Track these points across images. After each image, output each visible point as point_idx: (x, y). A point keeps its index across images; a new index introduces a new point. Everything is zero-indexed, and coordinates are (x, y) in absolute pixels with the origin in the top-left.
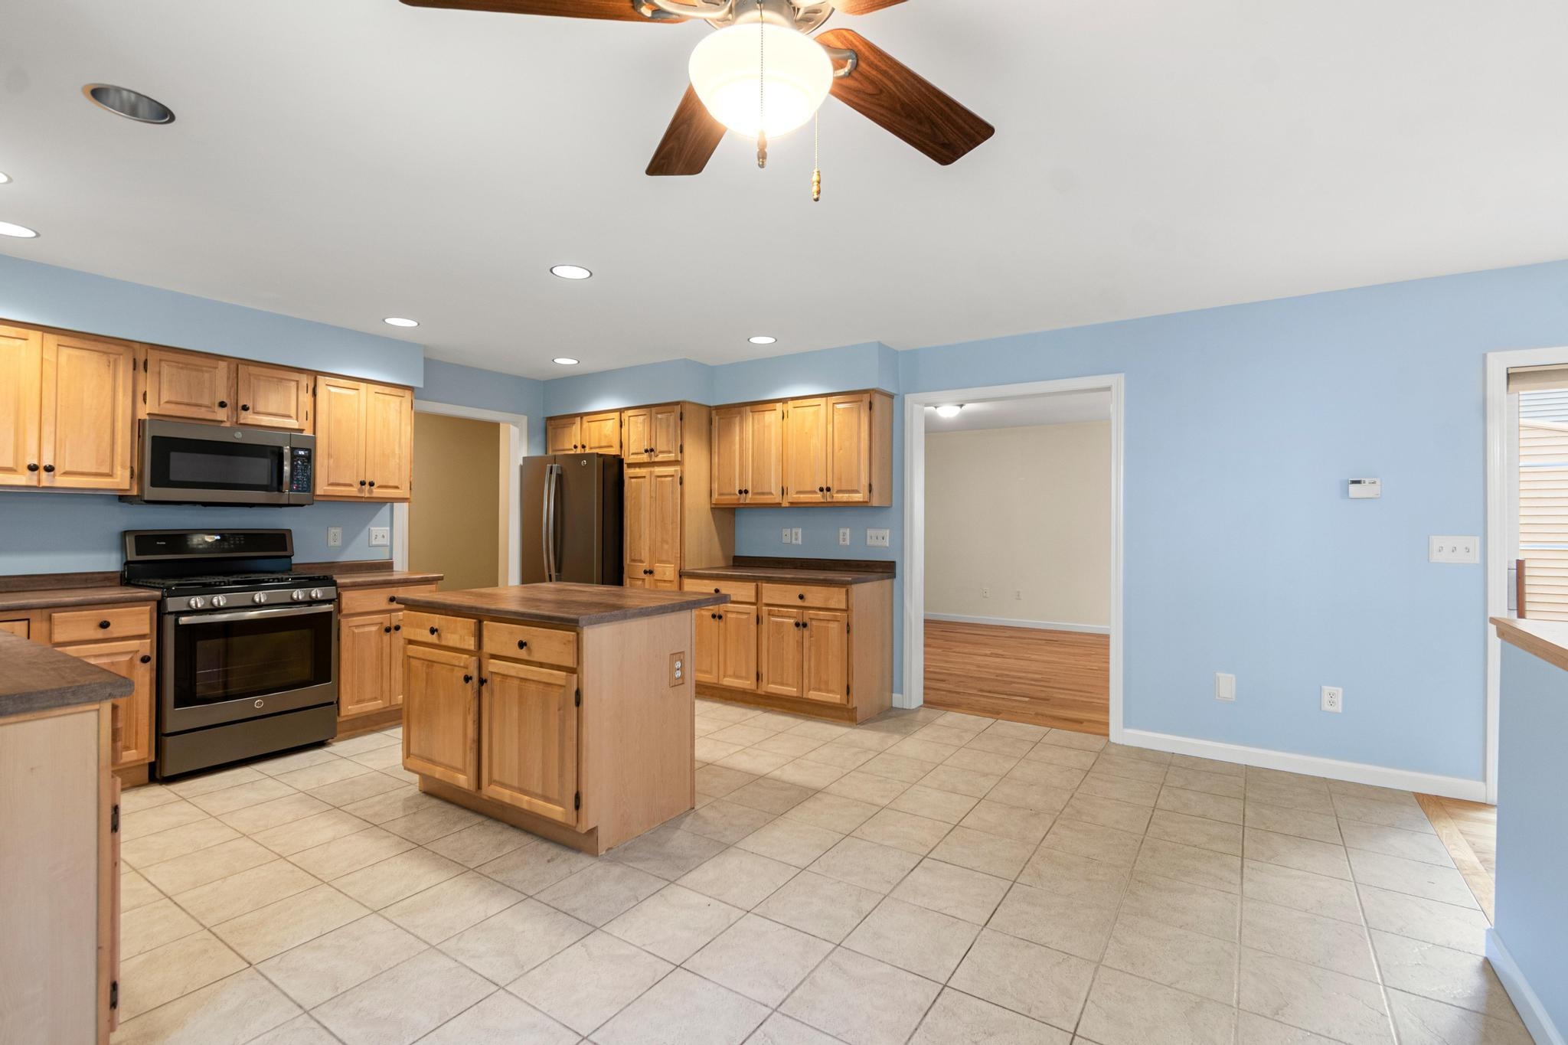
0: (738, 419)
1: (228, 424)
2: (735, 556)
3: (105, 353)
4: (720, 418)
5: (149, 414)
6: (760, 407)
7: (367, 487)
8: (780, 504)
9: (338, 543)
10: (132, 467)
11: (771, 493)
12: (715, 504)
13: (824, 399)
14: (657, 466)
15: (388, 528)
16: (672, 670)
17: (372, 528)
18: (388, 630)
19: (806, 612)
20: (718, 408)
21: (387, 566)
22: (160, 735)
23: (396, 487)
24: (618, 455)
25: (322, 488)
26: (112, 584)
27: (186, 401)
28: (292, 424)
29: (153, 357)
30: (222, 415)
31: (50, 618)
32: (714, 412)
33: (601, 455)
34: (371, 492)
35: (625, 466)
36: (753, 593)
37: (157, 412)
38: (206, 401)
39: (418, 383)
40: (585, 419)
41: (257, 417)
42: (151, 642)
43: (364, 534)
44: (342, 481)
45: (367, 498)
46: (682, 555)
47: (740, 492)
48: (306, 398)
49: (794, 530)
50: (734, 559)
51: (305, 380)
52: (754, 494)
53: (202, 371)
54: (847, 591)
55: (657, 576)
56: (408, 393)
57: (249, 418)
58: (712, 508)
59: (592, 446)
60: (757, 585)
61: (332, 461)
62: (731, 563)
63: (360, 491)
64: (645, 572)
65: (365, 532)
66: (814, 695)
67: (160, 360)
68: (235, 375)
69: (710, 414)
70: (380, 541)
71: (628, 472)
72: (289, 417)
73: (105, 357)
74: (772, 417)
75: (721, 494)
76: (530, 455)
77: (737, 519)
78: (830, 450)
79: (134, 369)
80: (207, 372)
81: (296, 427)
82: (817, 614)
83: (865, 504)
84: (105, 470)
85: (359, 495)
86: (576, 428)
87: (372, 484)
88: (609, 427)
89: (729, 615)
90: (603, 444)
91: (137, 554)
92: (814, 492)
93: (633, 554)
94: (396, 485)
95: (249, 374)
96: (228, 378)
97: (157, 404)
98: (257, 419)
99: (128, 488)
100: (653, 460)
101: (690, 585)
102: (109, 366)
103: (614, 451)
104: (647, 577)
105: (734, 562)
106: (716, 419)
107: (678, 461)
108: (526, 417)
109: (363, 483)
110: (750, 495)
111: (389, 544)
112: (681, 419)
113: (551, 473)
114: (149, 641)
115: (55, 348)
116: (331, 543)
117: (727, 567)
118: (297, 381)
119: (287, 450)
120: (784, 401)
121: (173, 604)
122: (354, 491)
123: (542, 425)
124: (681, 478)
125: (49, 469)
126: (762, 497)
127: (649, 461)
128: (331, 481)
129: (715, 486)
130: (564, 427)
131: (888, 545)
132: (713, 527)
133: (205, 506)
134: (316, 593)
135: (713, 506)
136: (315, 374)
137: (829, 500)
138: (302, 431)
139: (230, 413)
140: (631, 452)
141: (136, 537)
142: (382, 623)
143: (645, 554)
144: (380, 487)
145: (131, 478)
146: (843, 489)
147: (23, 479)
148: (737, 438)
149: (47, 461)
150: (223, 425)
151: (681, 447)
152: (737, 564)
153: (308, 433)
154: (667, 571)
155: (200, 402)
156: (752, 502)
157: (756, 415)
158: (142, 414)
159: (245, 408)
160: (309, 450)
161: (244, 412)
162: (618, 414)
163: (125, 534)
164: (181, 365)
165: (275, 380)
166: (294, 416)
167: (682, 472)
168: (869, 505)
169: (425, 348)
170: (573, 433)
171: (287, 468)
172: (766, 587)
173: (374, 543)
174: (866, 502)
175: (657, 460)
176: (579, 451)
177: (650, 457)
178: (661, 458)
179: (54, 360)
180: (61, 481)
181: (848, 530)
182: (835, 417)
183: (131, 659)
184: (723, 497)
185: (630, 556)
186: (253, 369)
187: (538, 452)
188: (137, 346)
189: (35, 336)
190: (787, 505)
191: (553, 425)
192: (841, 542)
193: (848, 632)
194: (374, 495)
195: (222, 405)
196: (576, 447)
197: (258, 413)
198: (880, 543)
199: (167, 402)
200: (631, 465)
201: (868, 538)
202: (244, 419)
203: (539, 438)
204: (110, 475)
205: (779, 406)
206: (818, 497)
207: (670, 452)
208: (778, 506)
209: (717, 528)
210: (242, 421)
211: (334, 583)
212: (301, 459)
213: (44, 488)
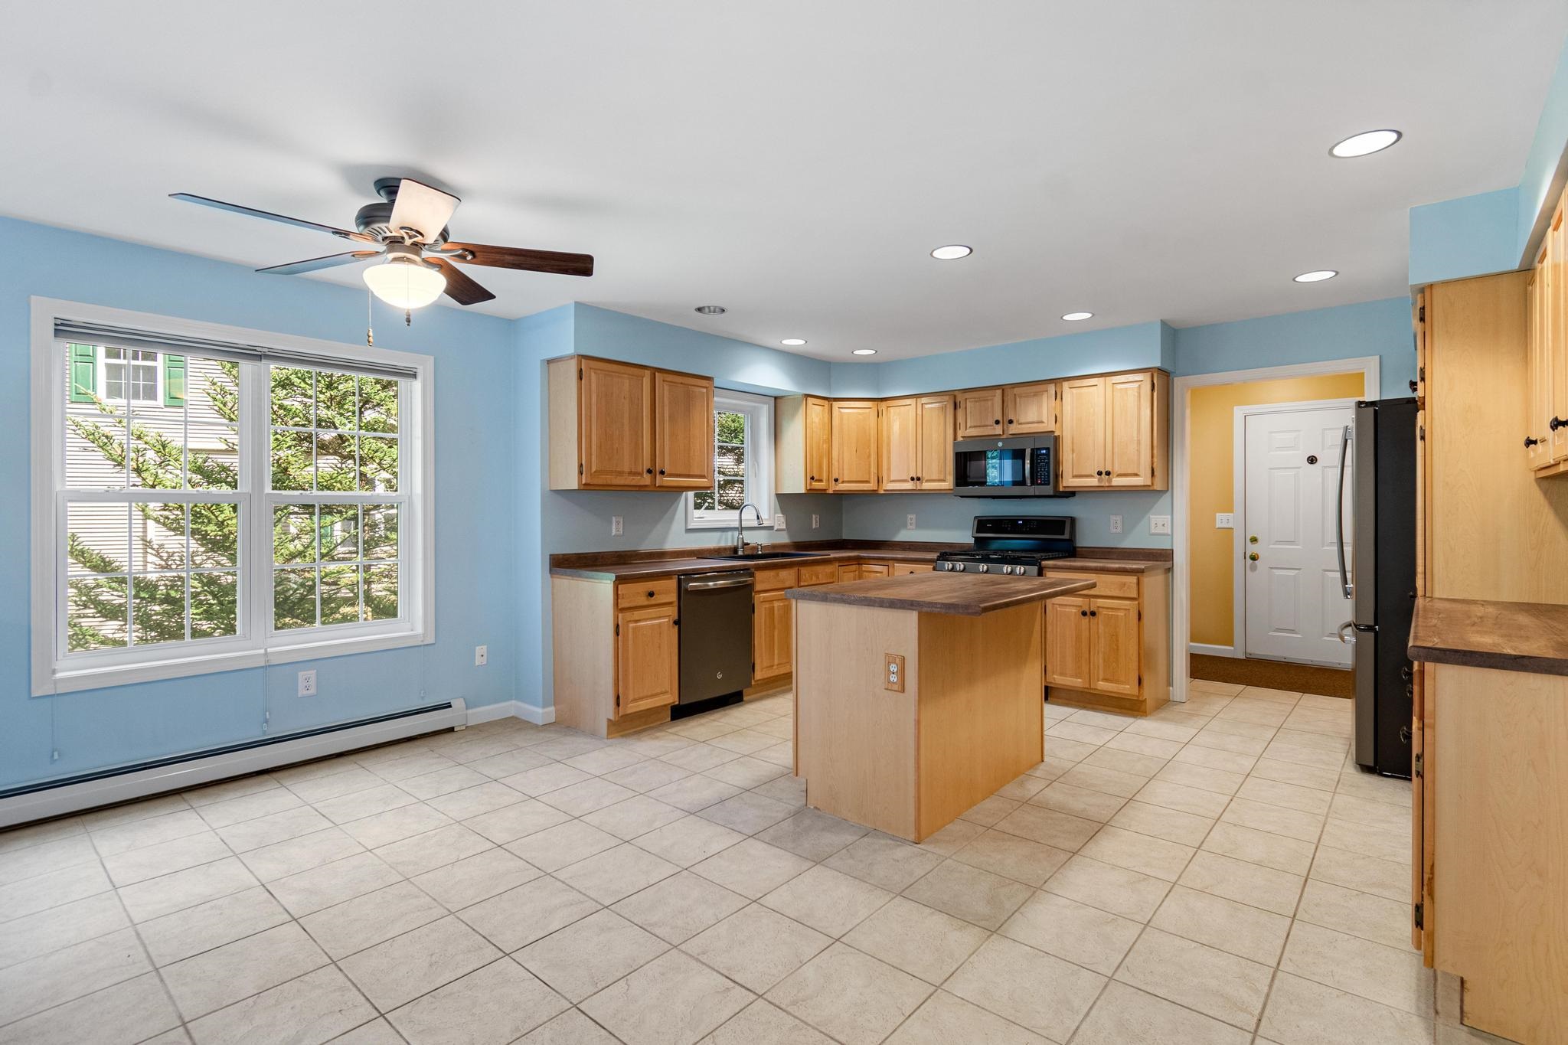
1: (1004, 436)
3: (942, 402)
5: (962, 438)
7: (1105, 476)
9: (1119, 530)
10: (952, 474)
15: (1169, 517)
17: (1151, 517)
18: (1084, 614)
21: (1165, 555)
23: (1136, 475)
25: (1068, 480)
27: (978, 424)
28: (1044, 427)
29: (963, 398)
30: (998, 430)
31: (894, 566)
34: (1110, 481)
37: (965, 436)
38: (989, 423)
39: (1157, 362)
41: (1020, 427)
43: (1144, 522)
44: (1083, 473)
45: (1107, 487)
48: (1055, 403)
51: (1052, 388)
53: (987, 400)
56: (1148, 376)
57: (1014, 429)
58: (1539, 480)
61: (1076, 456)
63: (1100, 481)
65: (1146, 520)
67: (967, 399)
68: (1006, 398)
70: (1160, 530)
72: (1043, 422)
73: (940, 405)
79: (954, 409)
80: (991, 400)
81: (1045, 430)
84: (943, 476)
85: (1099, 485)
87: (1108, 473)
91: (977, 532)
94: (1136, 472)
95: (1015, 395)
96: (1001, 401)
97: (965, 430)
98: (1017, 429)
99: (951, 487)
102: (943, 410)
107: (1420, 397)
108: (1378, 358)
109: (1100, 473)
111: (1170, 533)
115: (922, 404)
116: (1113, 530)
118: (1048, 391)
119: (1028, 452)
121: (940, 565)
122: (1094, 482)
125: (920, 479)
128: (1075, 474)
134: (1020, 569)
136: (1057, 381)
138: (1053, 432)
139: (1004, 428)
141: (976, 521)
142: (1081, 606)
144: (1119, 475)
145: (952, 481)
147: (909, 486)
149: (918, 475)
153: (1058, 433)
155: (985, 424)
158: (958, 439)
159: (1011, 422)
160: (1049, 449)
161: (1011, 425)
163: (976, 517)
164: (977, 399)
165: (1033, 394)
166: (1046, 421)
167: (1425, 417)
171: (1028, 466)
173: (1153, 531)
179: (921, 413)
180: (926, 486)
186: (1017, 391)
188: (955, 393)
189: (913, 401)
194: (1114, 484)
195: (997, 422)
197: (1020, 424)
199: (971, 427)
202: (1012, 430)
204: (944, 481)
210: (1012, 432)
211: (1037, 564)
212: (1043, 457)
213: (919, 490)
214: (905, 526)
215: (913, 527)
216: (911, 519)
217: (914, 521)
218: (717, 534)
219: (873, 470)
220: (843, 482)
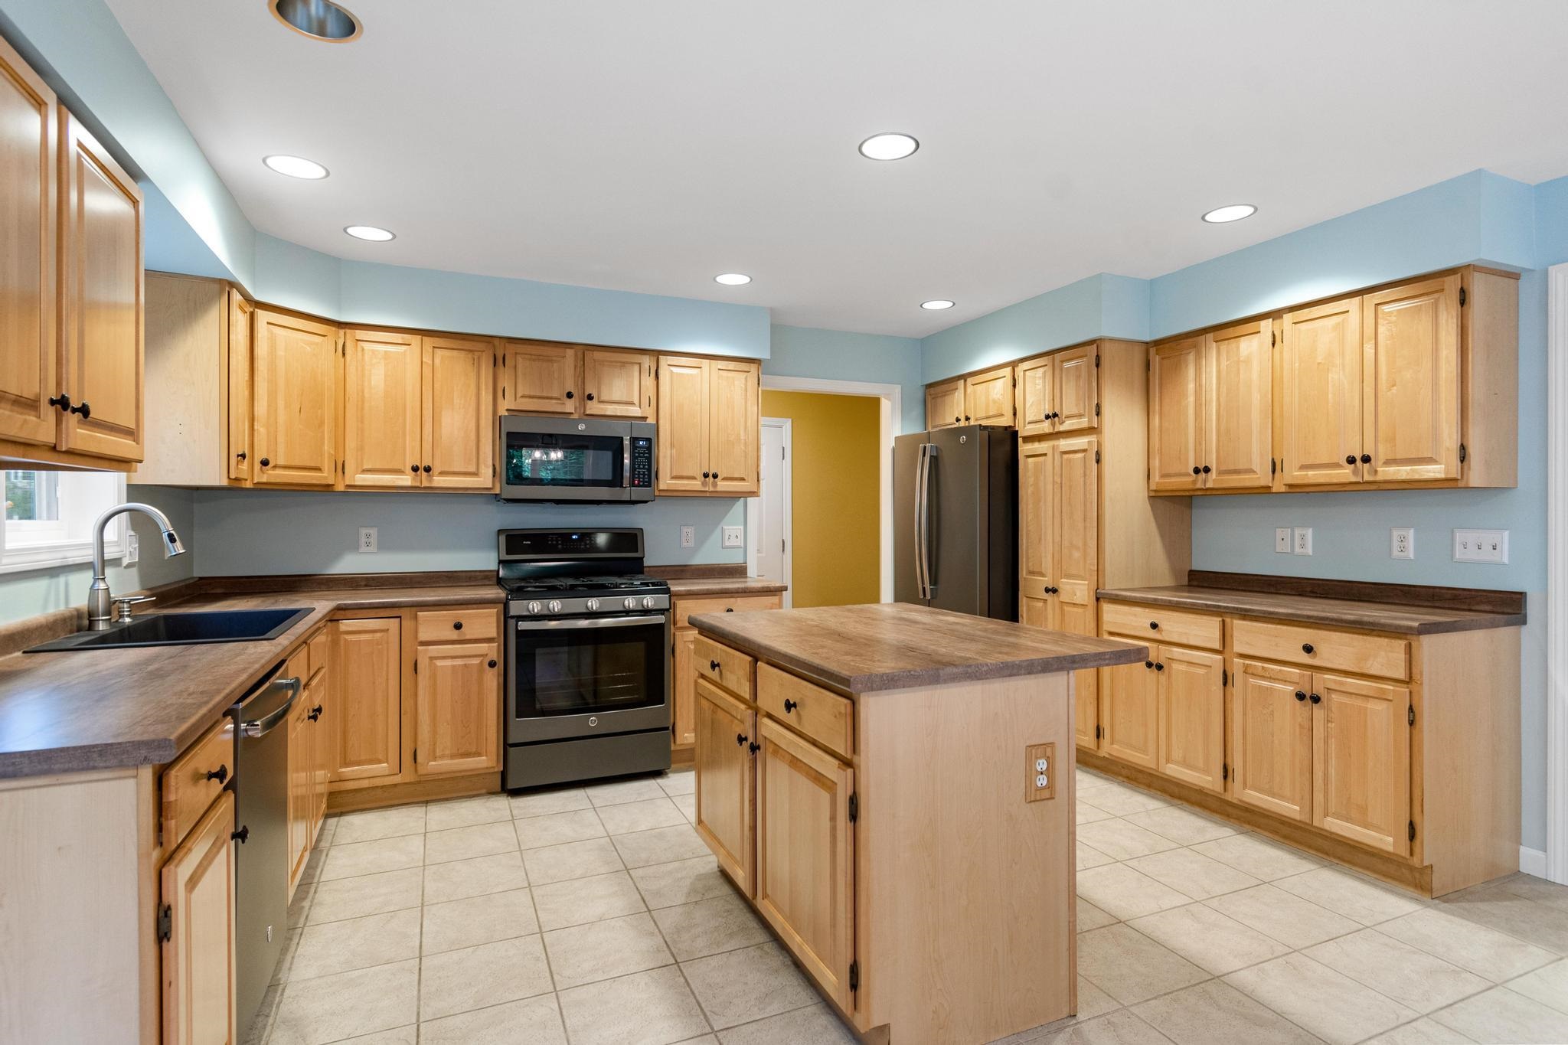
0: (1191, 357)
1: (576, 416)
2: (1191, 571)
3: (471, 351)
4: (1163, 359)
5: (507, 410)
6: (1231, 332)
7: (711, 479)
8: (1270, 487)
9: (691, 544)
10: (494, 465)
11: (1251, 471)
12: (1155, 491)
13: (1356, 300)
14: (1063, 438)
15: (742, 527)
16: (1030, 774)
17: (724, 528)
19: (1317, 676)
20: (1158, 343)
21: (739, 571)
22: (507, 745)
23: (743, 479)
24: (1010, 427)
25: (665, 482)
26: (491, 583)
27: (537, 394)
28: (634, 411)
29: (511, 349)
30: (569, 406)
31: (416, 617)
32: (1152, 351)
33: (986, 428)
34: (715, 485)
35: (1020, 440)
36: (1216, 634)
37: (513, 408)
38: (555, 393)
39: (764, 354)
40: (969, 380)
41: (602, 406)
42: (499, 646)
43: (716, 535)
44: (685, 474)
45: (712, 492)
46: (1100, 567)
47: (1197, 471)
48: (649, 382)
49: (1298, 532)
50: (1189, 575)
51: (647, 361)
52: (1220, 473)
53: (552, 361)
54: (1409, 647)
55: (1064, 596)
56: (753, 367)
57: (593, 408)
58: (1150, 497)
59: (978, 416)
60: (1223, 621)
61: (674, 451)
62: (1185, 581)
63: (704, 484)
64: (1047, 590)
65: (718, 531)
66: (1334, 825)
67: (516, 354)
68: (582, 363)
69: (1147, 353)
70: (733, 542)
71: (1024, 449)
72: (632, 404)
73: (470, 355)
74: (1252, 347)
75: (1163, 476)
76: (904, 434)
77: (1194, 511)
78: (1369, 391)
79: (495, 366)
80: (556, 362)
81: (640, 415)
82: (1341, 683)
83: (1452, 484)
84: (473, 469)
85: (703, 489)
86: (959, 395)
87: (715, 476)
88: (998, 389)
89: (1175, 666)
90: (991, 413)
91: (508, 553)
92: (1337, 466)
93: (1030, 564)
94: (743, 476)
95: (595, 361)
96: (575, 367)
97: (514, 399)
98: (602, 409)
99: (490, 486)
100: (1056, 430)
101: (1115, 616)
102: (474, 364)
103: (1005, 421)
104: (1048, 596)
105: (1189, 581)
106: (1156, 360)
107: (1093, 428)
108: (900, 386)
109: (706, 476)
110: (1213, 475)
111: (742, 545)
112: (1098, 365)
113: (924, 455)
114: (495, 645)
115: (431, 350)
116: (685, 544)
117: (1178, 588)
118: (640, 364)
119: (627, 442)
120: (1275, 315)
121: (517, 607)
122: (696, 485)
123: (920, 394)
124: (1098, 455)
125: (428, 470)
126: (1235, 477)
127: (1051, 431)
128: (674, 474)
129: (1156, 463)
130: (945, 394)
131: (1506, 560)
132: (1153, 525)
133: (557, 504)
134: (649, 601)
135: (1152, 494)
136: (658, 354)
137: (1367, 478)
138: (644, 418)
139: (578, 405)
140: (1027, 421)
141: (507, 536)
143: (1047, 564)
144: (724, 479)
145: (494, 476)
146: (1398, 457)
147: (406, 480)
148: (1191, 386)
149: (426, 462)
150: (572, 417)
151: (1098, 406)
152: (1195, 583)
153: (651, 420)
154: (1078, 590)
155: (550, 395)
156: (1217, 486)
157: (1224, 346)
158: (502, 411)
159: (590, 397)
160: (649, 440)
161: (589, 402)
162: (1009, 370)
163: (500, 532)
164: (533, 357)
165: (618, 364)
166: (637, 403)
167: (1099, 444)
168: (1461, 484)
169: (773, 312)
170: (955, 401)
171: (627, 461)
172: (1238, 626)
173: (727, 544)
174: (1456, 480)
175: (1062, 428)
176: (962, 423)
177: (1053, 425)
178: (1067, 425)
179: (430, 362)
180: (439, 481)
181: (1412, 531)
182: (1381, 329)
183: (482, 662)
184: (1167, 480)
185: (1028, 567)
186: (598, 355)
187: (915, 429)
188: (496, 342)
189: (415, 340)
190: (1283, 489)
191: (934, 392)
192: (1396, 553)
193: (1412, 723)
194: (719, 489)
195: (570, 395)
196: (958, 420)
197: (603, 402)
198: (1486, 555)
199: (522, 397)
200: (1028, 439)
201: (1458, 548)
202: (590, 409)
203: (917, 411)
204: (475, 474)
205: (1266, 325)
206: (1345, 474)
207: (1080, 416)
208: (1266, 490)
209: (1159, 526)
210: (588, 412)
211: (667, 591)
212: (642, 450)
213: (425, 488)
214: (355, 547)
215: (373, 548)
216: (368, 536)
217: (374, 540)
218: (42, 584)
219: (328, 448)
220: (275, 467)
